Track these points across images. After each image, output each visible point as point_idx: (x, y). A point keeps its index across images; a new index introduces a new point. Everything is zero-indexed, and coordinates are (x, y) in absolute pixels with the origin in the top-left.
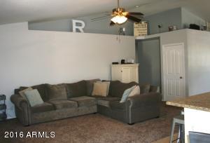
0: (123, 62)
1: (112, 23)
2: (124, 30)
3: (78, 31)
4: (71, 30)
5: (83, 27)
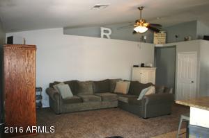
0: (143, 65)
1: (135, 32)
2: (145, 38)
3: (105, 37)
4: (100, 36)
5: (110, 34)
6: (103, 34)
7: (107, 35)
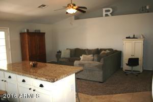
2: (148, 8)
5: (111, 12)
6: (104, 13)
7: (109, 13)
